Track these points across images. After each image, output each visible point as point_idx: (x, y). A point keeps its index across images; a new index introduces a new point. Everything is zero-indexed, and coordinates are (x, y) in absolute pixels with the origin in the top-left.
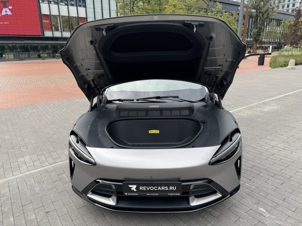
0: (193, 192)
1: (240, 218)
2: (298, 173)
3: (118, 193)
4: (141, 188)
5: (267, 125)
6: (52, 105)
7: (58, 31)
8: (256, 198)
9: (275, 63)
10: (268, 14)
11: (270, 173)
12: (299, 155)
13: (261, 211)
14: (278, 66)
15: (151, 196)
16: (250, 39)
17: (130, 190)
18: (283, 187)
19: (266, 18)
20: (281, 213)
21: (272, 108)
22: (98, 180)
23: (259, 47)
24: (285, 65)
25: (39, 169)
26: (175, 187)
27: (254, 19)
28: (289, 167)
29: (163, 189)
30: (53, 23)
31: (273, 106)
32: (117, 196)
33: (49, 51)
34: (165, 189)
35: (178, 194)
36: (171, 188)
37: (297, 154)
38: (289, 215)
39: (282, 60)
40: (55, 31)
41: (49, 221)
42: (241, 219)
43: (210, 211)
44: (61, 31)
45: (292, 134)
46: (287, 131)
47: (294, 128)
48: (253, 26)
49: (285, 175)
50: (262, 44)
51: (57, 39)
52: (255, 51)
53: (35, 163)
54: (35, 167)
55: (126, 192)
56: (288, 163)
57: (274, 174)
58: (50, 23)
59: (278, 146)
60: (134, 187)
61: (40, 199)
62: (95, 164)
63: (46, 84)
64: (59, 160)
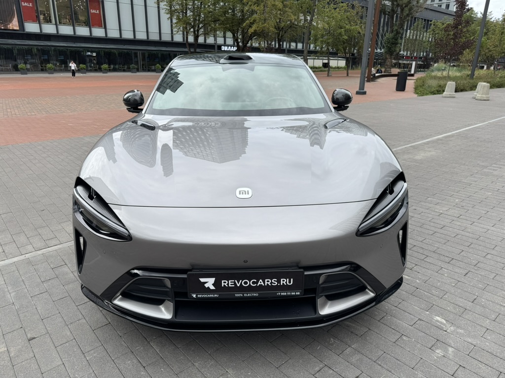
0: (324, 289)
1: (403, 336)
2: (489, 256)
3: (177, 294)
4: (224, 283)
5: (425, 180)
6: (40, 147)
7: (51, 22)
8: (426, 300)
9: (424, 87)
10: (410, 9)
11: (442, 258)
12: (485, 226)
13: (438, 321)
14: (428, 92)
15: (243, 298)
16: (381, 50)
17: (202, 288)
18: (469, 279)
19: (408, 15)
20: (473, 324)
21: (428, 154)
22: (136, 271)
23: (395, 64)
24: (440, 90)
25: (15, 259)
26: (292, 279)
27: (387, 16)
28: (472, 246)
29: (267, 284)
30: (40, 9)
31: (430, 151)
32: (176, 301)
33: (34, 61)
34: (271, 283)
35: (297, 293)
36: (284, 281)
37: (482, 226)
38: (488, 328)
39: (434, 83)
40: (44, 22)
41: (35, 356)
42: (404, 338)
43: (348, 326)
44: (56, 24)
45: (468, 194)
46: (459, 189)
47: (470, 185)
48: (385, 28)
49: (469, 259)
50: (400, 59)
51: (48, 37)
52: (389, 69)
53: (6, 249)
54: (7, 254)
55: (194, 293)
56: (470, 240)
57: (450, 259)
58: (36, 9)
59: (449, 213)
60: (210, 282)
61: (16, 313)
62: (129, 238)
63: (29, 114)
64: (54, 242)
